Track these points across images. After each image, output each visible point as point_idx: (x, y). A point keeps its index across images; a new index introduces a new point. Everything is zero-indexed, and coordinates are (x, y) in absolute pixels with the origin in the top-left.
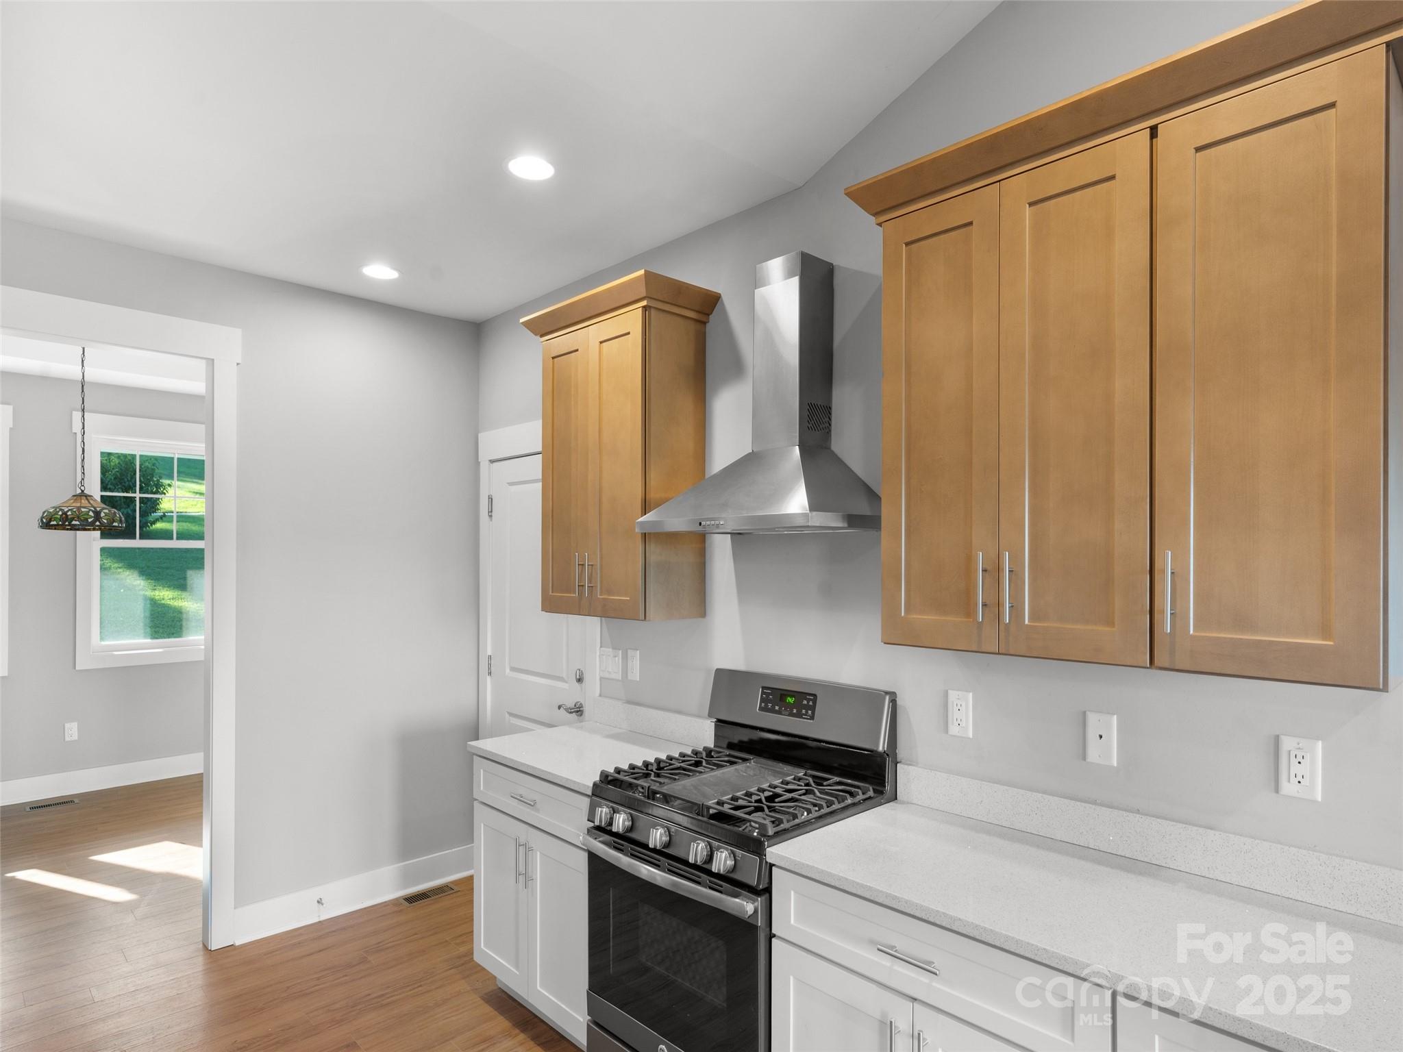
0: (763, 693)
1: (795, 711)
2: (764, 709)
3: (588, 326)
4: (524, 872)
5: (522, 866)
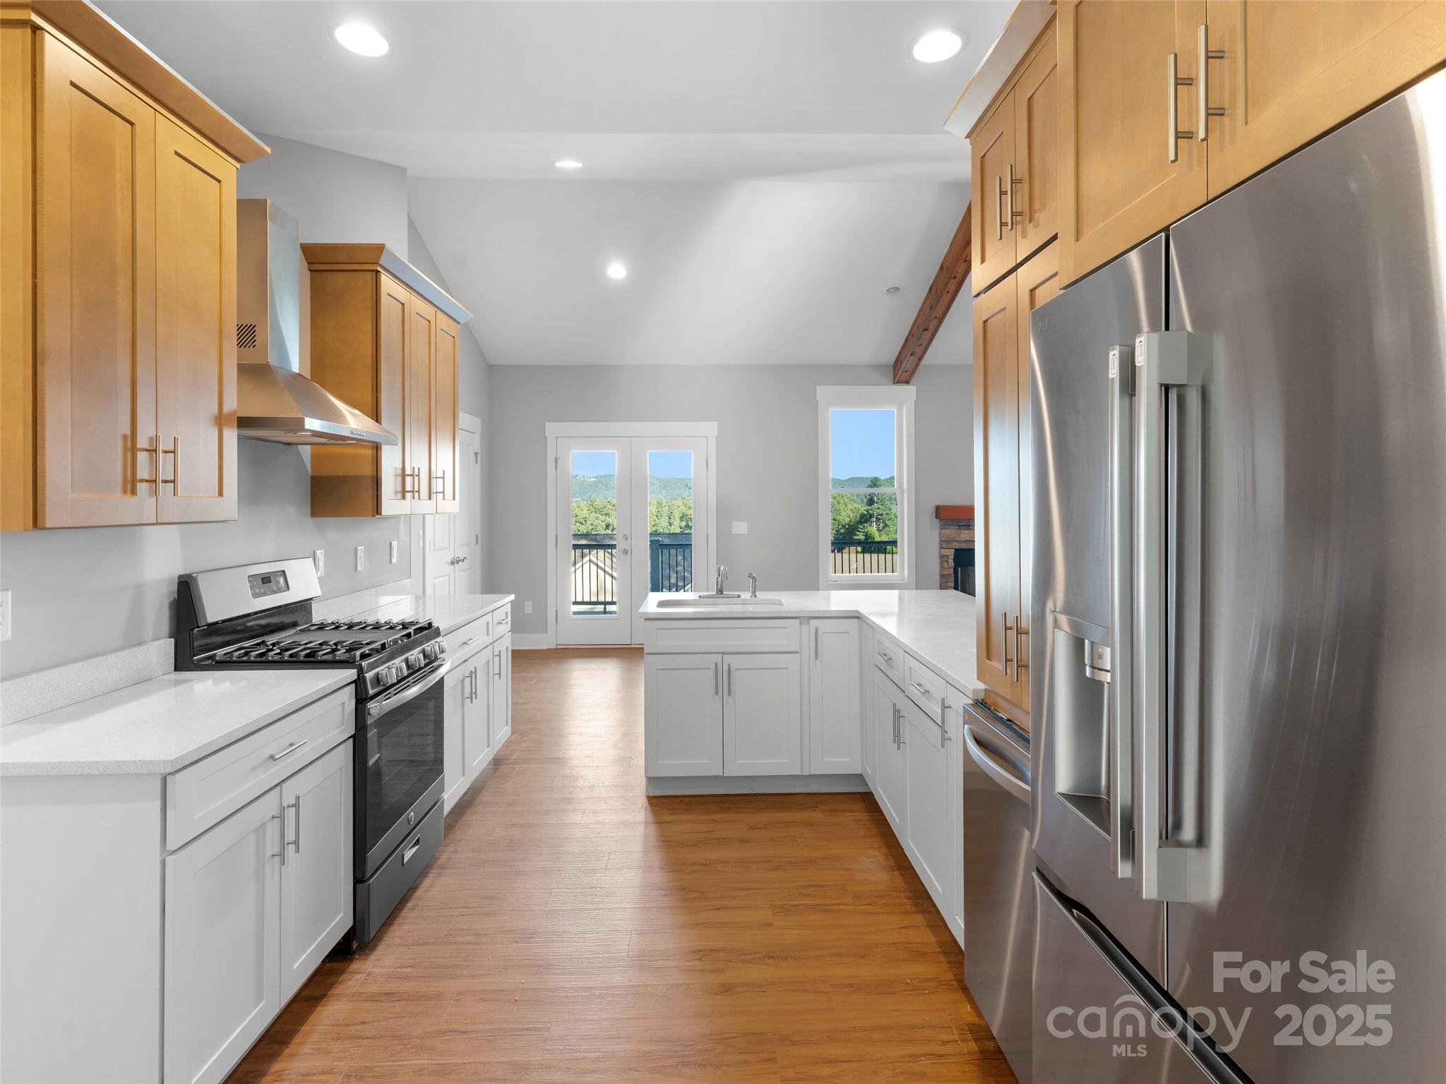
0: (251, 582)
1: (275, 588)
2: (256, 595)
3: (156, 110)
4: (276, 850)
5: (272, 845)
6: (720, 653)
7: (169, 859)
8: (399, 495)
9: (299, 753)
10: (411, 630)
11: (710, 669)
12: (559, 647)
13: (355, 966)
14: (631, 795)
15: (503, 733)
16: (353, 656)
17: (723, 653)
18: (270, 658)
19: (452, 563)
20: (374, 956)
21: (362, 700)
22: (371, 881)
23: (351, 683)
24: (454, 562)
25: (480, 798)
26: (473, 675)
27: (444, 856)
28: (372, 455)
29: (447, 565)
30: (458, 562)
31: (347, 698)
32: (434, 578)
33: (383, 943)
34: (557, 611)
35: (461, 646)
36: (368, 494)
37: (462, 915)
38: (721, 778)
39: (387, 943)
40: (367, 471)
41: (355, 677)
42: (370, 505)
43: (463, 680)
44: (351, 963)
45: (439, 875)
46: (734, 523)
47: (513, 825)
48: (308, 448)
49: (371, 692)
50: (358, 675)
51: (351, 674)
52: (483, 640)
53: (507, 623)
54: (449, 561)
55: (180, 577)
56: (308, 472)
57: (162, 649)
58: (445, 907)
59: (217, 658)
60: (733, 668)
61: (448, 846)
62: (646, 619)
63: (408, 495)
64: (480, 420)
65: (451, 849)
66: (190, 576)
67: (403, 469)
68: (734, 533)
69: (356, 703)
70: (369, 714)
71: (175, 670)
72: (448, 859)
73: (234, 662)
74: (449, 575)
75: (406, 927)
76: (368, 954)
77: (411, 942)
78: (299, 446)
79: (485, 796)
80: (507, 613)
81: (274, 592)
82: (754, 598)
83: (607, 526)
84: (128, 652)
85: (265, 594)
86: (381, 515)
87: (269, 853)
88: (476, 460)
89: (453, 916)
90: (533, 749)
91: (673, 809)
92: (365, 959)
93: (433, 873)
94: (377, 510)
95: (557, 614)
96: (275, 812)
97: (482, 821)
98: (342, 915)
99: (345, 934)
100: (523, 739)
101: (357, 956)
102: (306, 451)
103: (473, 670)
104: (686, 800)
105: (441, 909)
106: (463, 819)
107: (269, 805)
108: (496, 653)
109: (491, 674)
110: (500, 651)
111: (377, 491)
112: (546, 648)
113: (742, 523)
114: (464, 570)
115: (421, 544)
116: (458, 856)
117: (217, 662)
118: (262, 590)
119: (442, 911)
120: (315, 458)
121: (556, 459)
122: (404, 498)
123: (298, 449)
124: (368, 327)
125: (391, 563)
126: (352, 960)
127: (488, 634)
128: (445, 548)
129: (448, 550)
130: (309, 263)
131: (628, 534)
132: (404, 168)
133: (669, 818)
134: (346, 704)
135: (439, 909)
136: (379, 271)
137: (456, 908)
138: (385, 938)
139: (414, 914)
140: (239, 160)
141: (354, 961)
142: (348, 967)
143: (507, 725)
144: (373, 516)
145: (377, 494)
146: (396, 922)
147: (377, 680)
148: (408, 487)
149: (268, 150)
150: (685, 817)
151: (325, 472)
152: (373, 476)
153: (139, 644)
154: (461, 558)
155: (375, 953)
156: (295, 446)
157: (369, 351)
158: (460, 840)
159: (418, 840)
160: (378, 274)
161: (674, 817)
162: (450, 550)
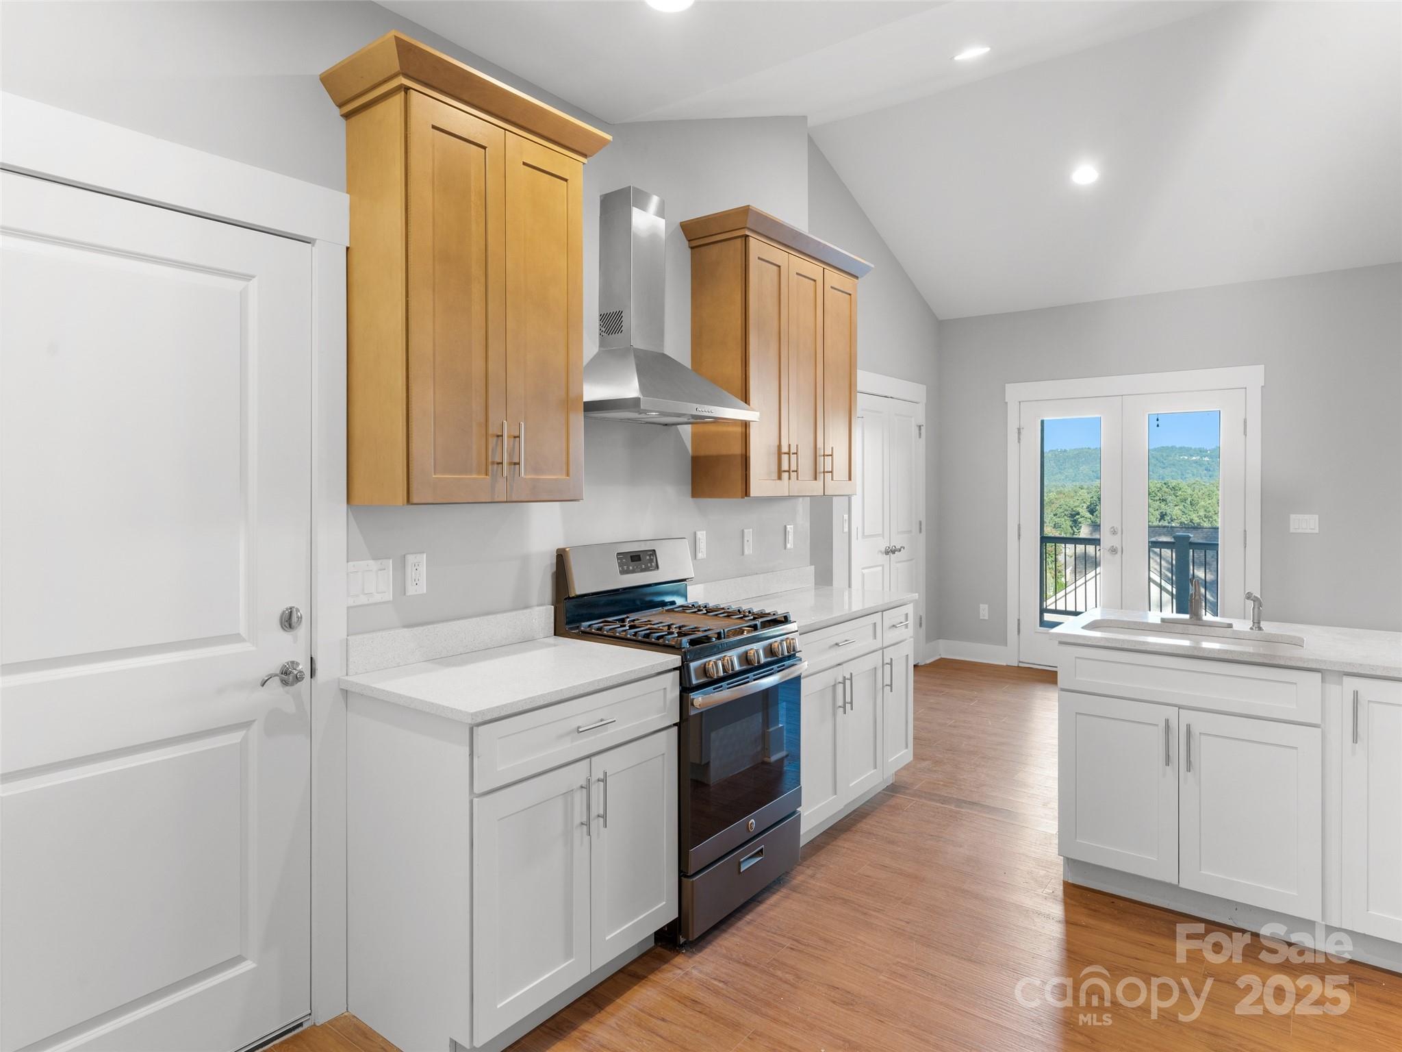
0: (618, 559)
1: (643, 566)
2: (623, 572)
3: (505, 129)
4: (584, 819)
5: (579, 815)
6: (1175, 706)
7: (475, 800)
8: (775, 476)
9: (611, 729)
10: (758, 622)
11: (1157, 725)
12: (1021, 665)
13: (679, 960)
14: (1042, 873)
15: (900, 755)
16: (679, 642)
17: (1180, 707)
18: (618, 634)
19: (887, 553)
20: (699, 957)
21: (686, 689)
22: (694, 879)
23: (675, 669)
24: (890, 551)
25: (859, 825)
26: (848, 680)
27: (800, 878)
28: (742, 433)
29: (880, 555)
30: (893, 552)
31: (671, 683)
32: (863, 568)
33: (711, 947)
34: (1019, 620)
35: (831, 647)
36: (737, 475)
37: (792, 949)
38: (1175, 888)
39: (714, 948)
40: (737, 450)
41: (678, 664)
42: (739, 486)
43: (834, 686)
44: (677, 955)
45: (787, 897)
46: (1293, 516)
47: (884, 867)
48: (688, 428)
49: (694, 682)
50: (683, 662)
51: (674, 660)
52: (867, 643)
53: (906, 626)
54: (883, 550)
55: (558, 550)
56: (688, 452)
57: (543, 615)
58: (779, 933)
59: (582, 629)
60: (1195, 730)
61: (808, 868)
62: (1061, 643)
63: (785, 475)
64: (923, 388)
65: (809, 872)
66: (564, 550)
67: (779, 447)
68: (1292, 530)
69: (681, 692)
70: (692, 704)
71: (555, 635)
72: (803, 882)
73: (592, 634)
74: (883, 566)
75: (736, 939)
76: (694, 953)
77: (734, 956)
78: (678, 426)
79: (864, 825)
80: (907, 615)
81: (643, 570)
82: (1256, 632)
83: (1163, 516)
84: (514, 613)
85: (633, 572)
86: (749, 496)
87: (577, 821)
88: (920, 434)
89: (783, 946)
90: (942, 783)
91: (1095, 911)
92: (690, 957)
93: (784, 891)
94: (746, 493)
95: (1019, 624)
96: (584, 783)
97: (853, 851)
98: (664, 903)
99: (672, 922)
100: (935, 769)
101: (684, 951)
102: (686, 431)
103: (848, 676)
104: (1121, 904)
105: (775, 934)
106: (834, 843)
107: (577, 775)
108: (887, 660)
109: (880, 685)
110: (891, 659)
111: (746, 470)
112: (1005, 664)
113: (1307, 517)
114: (904, 561)
115: (846, 530)
116: (814, 882)
117: (583, 632)
118: (631, 568)
119: (775, 936)
120: (695, 436)
121: (1019, 430)
122: (780, 478)
123: (678, 430)
124: (738, 297)
125: (785, 548)
126: (679, 952)
127: (875, 637)
128: (878, 535)
129: (881, 538)
130: (689, 241)
131: (1117, 526)
132: (804, 116)
133: (1084, 920)
134: (668, 690)
135: (772, 933)
136: (748, 236)
137: (789, 938)
138: (714, 943)
139: (748, 929)
140: (585, 156)
141: (680, 955)
142: (674, 958)
143: (907, 747)
144: (742, 498)
145: (746, 474)
146: (730, 931)
147: (704, 671)
148: (785, 467)
149: (609, 137)
150: (1108, 927)
151: (705, 451)
152: (742, 455)
153: (526, 607)
154: (898, 547)
155: (700, 954)
156: (674, 427)
157: (739, 322)
158: (823, 866)
159: (761, 850)
160: (747, 238)
161: (1092, 922)
162: (883, 538)
